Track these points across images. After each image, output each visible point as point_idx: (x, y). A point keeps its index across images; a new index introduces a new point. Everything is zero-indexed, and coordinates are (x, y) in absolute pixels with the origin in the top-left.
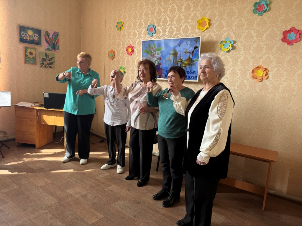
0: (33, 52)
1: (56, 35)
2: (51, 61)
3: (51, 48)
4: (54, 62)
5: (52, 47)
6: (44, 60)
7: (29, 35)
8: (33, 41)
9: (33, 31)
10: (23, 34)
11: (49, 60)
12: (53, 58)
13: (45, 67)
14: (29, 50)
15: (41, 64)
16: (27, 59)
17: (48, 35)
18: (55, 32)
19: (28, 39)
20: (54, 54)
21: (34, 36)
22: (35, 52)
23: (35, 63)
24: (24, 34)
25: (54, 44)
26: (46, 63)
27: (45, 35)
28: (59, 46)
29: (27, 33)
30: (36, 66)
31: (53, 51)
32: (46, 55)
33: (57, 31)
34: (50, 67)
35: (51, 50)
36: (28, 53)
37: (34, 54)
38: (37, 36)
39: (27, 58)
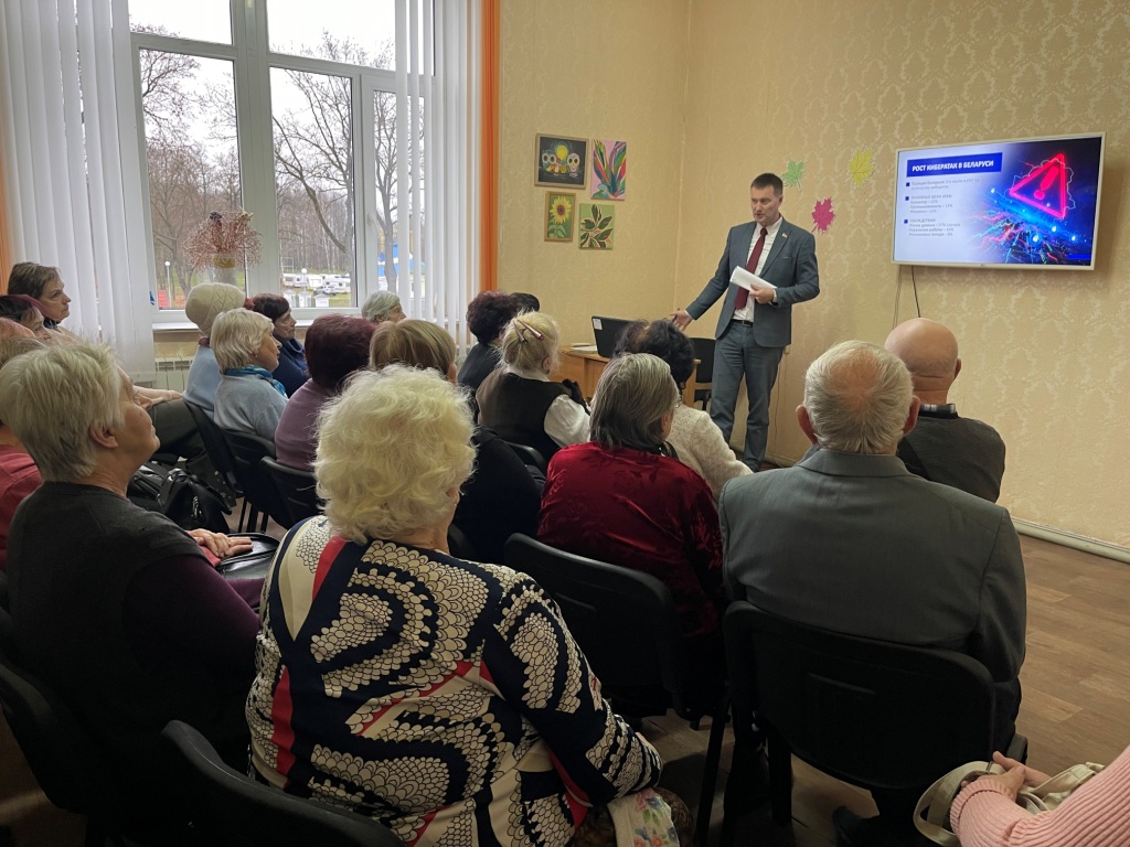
0: (567, 205)
1: (620, 149)
2: (606, 228)
3: (606, 191)
4: (610, 230)
5: (609, 187)
6: (589, 225)
7: (558, 160)
8: (567, 174)
9: (568, 148)
10: (546, 158)
11: (601, 227)
12: (608, 219)
13: (591, 246)
14: (557, 202)
15: (582, 238)
16: (551, 227)
17: (601, 154)
18: (617, 143)
19: (557, 170)
20: (613, 206)
21: (571, 161)
22: (570, 206)
23: (568, 237)
24: (549, 158)
25: (613, 177)
26: (592, 234)
27: (595, 155)
28: (626, 183)
29: (555, 154)
30: (570, 244)
31: (612, 197)
32: (595, 210)
33: (621, 140)
34: (603, 246)
35: (607, 198)
36: (554, 211)
37: (567, 211)
38: (576, 161)
39: (552, 224)
